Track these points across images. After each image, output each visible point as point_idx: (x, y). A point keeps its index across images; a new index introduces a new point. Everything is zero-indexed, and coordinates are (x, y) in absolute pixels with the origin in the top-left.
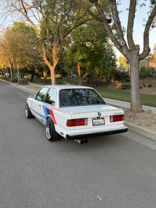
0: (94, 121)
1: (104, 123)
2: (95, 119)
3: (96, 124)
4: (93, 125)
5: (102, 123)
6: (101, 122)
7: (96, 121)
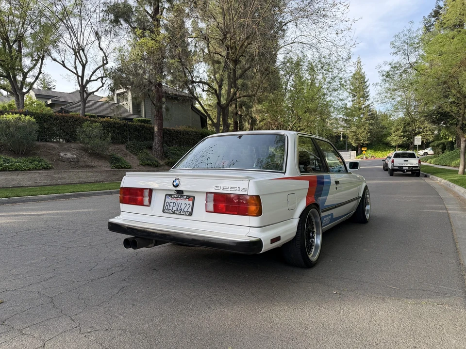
0: (169, 200)
1: (190, 210)
2: (171, 195)
3: (171, 208)
4: (163, 211)
5: (186, 210)
6: (183, 207)
7: (173, 201)
